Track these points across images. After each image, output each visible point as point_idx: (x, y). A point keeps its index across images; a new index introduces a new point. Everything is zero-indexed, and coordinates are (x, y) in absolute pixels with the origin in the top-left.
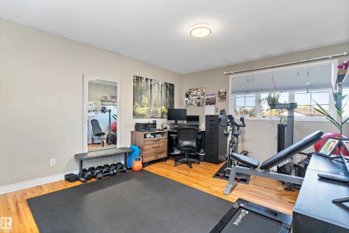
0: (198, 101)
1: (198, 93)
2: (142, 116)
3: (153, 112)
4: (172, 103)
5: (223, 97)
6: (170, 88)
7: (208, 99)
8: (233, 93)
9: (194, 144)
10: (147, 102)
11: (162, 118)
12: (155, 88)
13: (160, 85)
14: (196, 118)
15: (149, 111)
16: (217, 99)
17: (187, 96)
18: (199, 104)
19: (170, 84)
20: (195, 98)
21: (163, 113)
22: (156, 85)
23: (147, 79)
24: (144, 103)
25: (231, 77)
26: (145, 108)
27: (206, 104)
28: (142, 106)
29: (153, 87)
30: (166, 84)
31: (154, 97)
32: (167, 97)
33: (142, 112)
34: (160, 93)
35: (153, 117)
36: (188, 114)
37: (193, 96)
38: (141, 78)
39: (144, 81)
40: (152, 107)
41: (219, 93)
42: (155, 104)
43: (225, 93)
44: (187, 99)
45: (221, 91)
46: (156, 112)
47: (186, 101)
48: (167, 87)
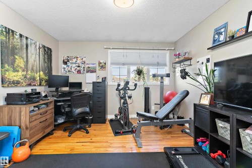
0: (78, 68)
1: (78, 62)
2: (16, 83)
3: (30, 79)
4: (50, 69)
5: (103, 67)
6: (48, 53)
7: (89, 67)
8: (112, 64)
9: (87, 110)
10: (22, 65)
11: (40, 85)
12: (31, 49)
13: (38, 47)
14: (79, 85)
15: (25, 77)
16: (98, 68)
17: (65, 63)
18: (79, 72)
19: (48, 48)
20: (74, 65)
21: (41, 80)
22: (33, 46)
23: (21, 36)
24: (18, 66)
25: (109, 51)
26: (20, 73)
27: (87, 72)
28: (15, 70)
29: (29, 48)
30: (44, 47)
31: (31, 60)
32: (45, 62)
33: (16, 79)
34: (38, 56)
35: (30, 85)
36: (71, 80)
37: (72, 63)
38: (13, 32)
39: (17, 37)
40: (29, 72)
41: (100, 63)
42: (33, 69)
43: (105, 64)
44: (65, 66)
45: (101, 61)
46: (34, 79)
47: (64, 68)
48: (45, 50)
